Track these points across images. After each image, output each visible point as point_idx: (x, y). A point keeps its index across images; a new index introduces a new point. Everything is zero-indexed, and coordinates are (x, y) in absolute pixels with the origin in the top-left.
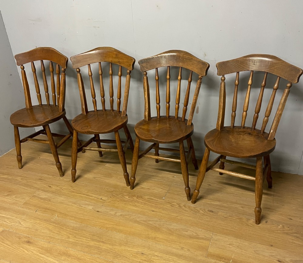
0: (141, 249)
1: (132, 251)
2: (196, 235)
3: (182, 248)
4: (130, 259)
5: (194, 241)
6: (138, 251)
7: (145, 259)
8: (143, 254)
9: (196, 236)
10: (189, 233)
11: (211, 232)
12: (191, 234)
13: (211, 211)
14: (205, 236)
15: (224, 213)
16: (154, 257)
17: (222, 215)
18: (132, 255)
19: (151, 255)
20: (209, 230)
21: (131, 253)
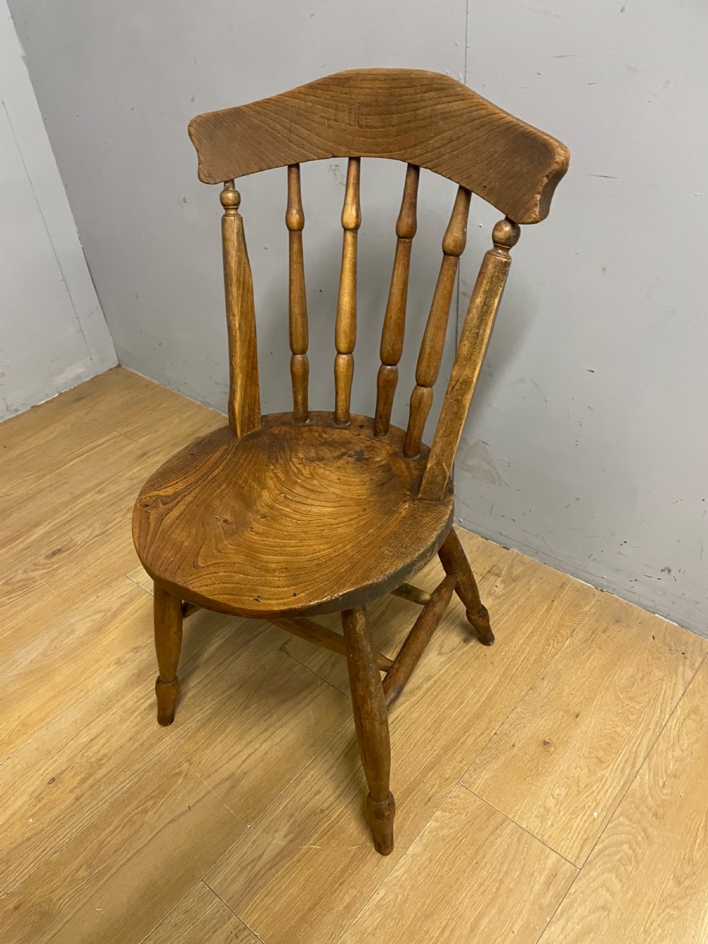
0: (32, 780)
1: (14, 814)
2: (103, 613)
3: (116, 663)
4: (43, 830)
5: (117, 628)
6: (33, 792)
7: (79, 778)
8: (53, 780)
9: (105, 615)
10: (81, 628)
11: (121, 579)
12: (89, 625)
13: (54, 554)
14: (122, 597)
15: (84, 530)
16: (90, 748)
17: (88, 538)
18: (31, 816)
19: (79, 755)
20: (112, 581)
21: (21, 818)
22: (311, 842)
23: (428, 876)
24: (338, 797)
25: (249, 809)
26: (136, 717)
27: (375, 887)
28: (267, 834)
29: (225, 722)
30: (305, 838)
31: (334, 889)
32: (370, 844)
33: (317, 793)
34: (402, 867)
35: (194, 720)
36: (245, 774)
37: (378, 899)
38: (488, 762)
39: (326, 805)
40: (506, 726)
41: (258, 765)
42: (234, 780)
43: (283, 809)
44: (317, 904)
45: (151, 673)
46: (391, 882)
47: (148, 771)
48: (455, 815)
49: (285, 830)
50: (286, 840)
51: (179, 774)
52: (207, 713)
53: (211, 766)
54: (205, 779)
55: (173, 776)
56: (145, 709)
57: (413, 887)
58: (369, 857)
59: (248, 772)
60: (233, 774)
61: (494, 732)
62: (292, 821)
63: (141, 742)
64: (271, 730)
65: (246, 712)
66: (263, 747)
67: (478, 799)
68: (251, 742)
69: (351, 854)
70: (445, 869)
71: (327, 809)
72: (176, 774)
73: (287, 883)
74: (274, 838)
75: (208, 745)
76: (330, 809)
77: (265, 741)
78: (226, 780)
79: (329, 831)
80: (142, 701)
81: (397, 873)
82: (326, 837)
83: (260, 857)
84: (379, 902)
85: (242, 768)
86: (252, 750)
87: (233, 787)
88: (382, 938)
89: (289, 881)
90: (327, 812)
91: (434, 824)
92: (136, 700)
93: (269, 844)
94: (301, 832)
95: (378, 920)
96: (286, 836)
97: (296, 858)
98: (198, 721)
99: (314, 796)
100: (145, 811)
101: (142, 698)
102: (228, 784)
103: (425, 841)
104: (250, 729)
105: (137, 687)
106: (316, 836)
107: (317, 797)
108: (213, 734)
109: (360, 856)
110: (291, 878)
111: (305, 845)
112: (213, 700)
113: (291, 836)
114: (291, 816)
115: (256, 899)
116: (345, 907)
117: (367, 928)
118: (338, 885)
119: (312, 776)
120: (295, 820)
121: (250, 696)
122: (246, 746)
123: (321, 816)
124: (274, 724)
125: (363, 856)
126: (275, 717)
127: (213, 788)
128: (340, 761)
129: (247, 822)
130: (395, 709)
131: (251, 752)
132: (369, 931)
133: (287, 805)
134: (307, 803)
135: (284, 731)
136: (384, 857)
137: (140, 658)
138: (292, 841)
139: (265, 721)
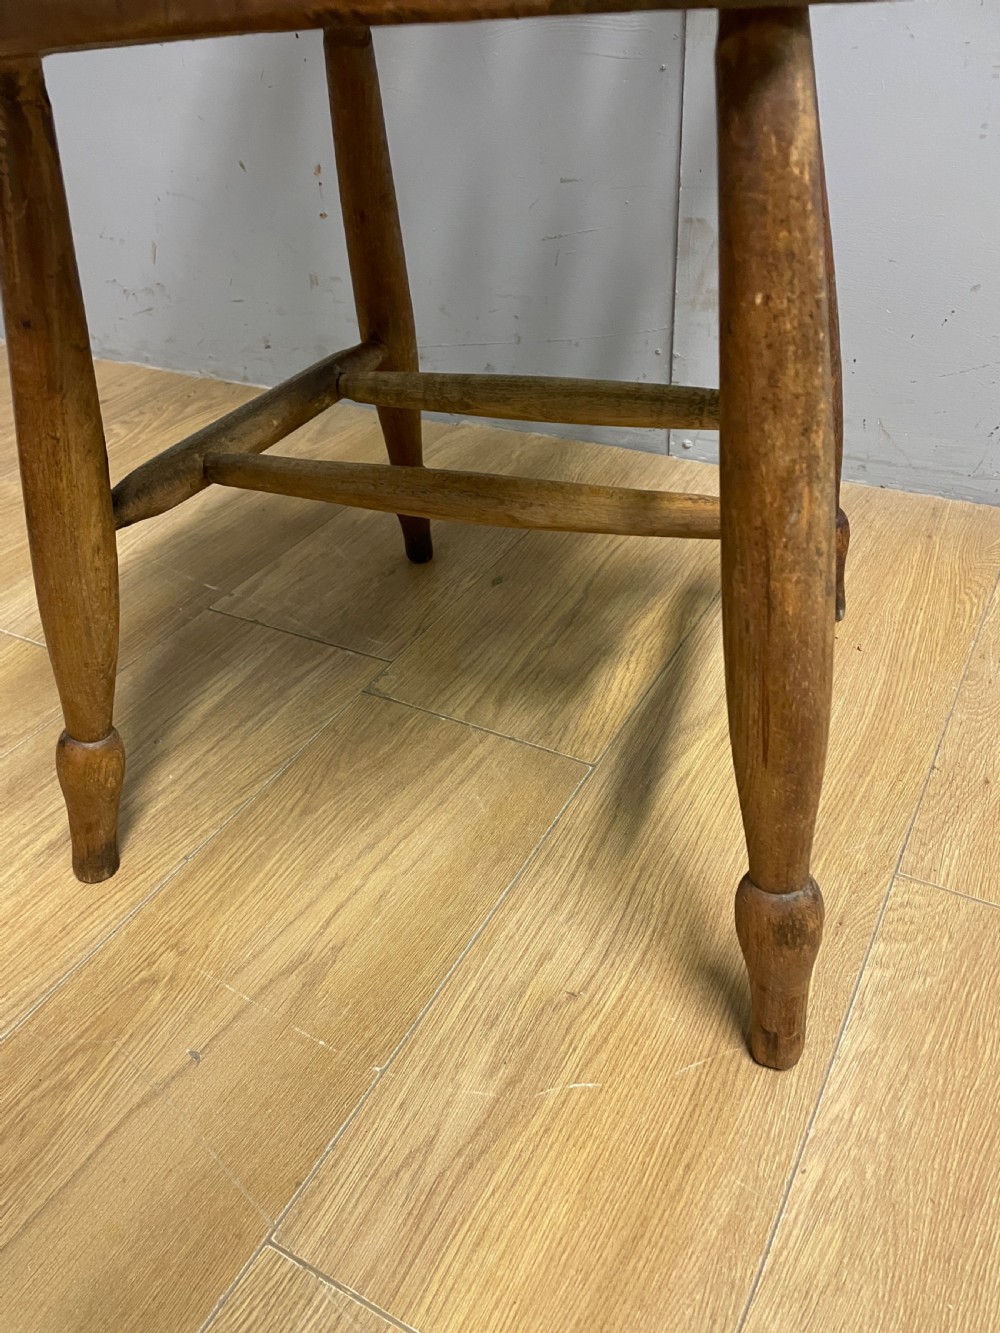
22: (565, 1076)
23: (921, 1099)
24: (606, 955)
25: (366, 1028)
26: (12, 876)
27: (789, 1157)
28: (435, 1077)
29: (260, 846)
30: (547, 1068)
31: (673, 1186)
32: (733, 1052)
33: (545, 957)
34: (840, 1090)
35: (173, 858)
36: (336, 950)
37: (809, 1187)
38: (944, 823)
39: (579, 979)
40: (949, 751)
41: (369, 923)
42: (310, 970)
43: (464, 1009)
44: (636, 1239)
45: (44, 782)
46: (828, 1132)
47: (61, 989)
48: (924, 944)
49: (484, 1058)
50: (497, 1082)
51: (154, 981)
52: (206, 838)
53: (240, 948)
54: (230, 980)
55: (134, 989)
56: (37, 856)
57: (893, 1135)
58: (739, 1084)
59: (344, 943)
60: (307, 955)
61: (927, 766)
62: (496, 1034)
63: (31, 926)
64: (384, 845)
65: (309, 819)
66: (370, 884)
67: (962, 901)
68: (337, 878)
69: (689, 1085)
70: (960, 1074)
71: (585, 989)
72: (143, 981)
73: (529, 1198)
74: (458, 1086)
75: (221, 903)
76: (592, 987)
77: (374, 869)
78: (289, 970)
79: (606, 1040)
80: (24, 842)
81: (837, 1108)
82: (603, 1056)
83: (430, 1142)
84: (816, 1192)
85: (325, 938)
86: (344, 895)
87: (309, 985)
88: (866, 1293)
89: (535, 1189)
90: (586, 997)
91: (878, 973)
92: (9, 840)
93: (448, 1104)
94: (529, 1058)
95: (836, 1244)
96: (492, 1071)
97: (537, 1123)
98: (186, 858)
99: (540, 963)
100: (66, 1087)
101: (26, 834)
102: (294, 980)
103: (872, 1017)
104: (327, 853)
105: (9, 814)
106: (575, 1058)
107: (548, 966)
108: (232, 877)
109: (717, 1084)
110: (539, 1180)
111: (552, 1086)
112: (216, 810)
113: (504, 1072)
114: (492, 1022)
115: (447, 1260)
116: (723, 1230)
117: (811, 1277)
118: (680, 1171)
119: (519, 923)
120: (505, 1032)
121: (312, 788)
122: (325, 888)
123: (574, 1007)
124: (389, 833)
125: (724, 1083)
126: (387, 818)
127: (255, 997)
128: (579, 879)
129: (370, 1059)
130: (677, 758)
131: (340, 900)
132: (821, 1278)
133: (471, 999)
134: (524, 985)
135: (419, 841)
136: (781, 1075)
137: (10, 758)
138: (512, 1083)
139: (362, 831)
